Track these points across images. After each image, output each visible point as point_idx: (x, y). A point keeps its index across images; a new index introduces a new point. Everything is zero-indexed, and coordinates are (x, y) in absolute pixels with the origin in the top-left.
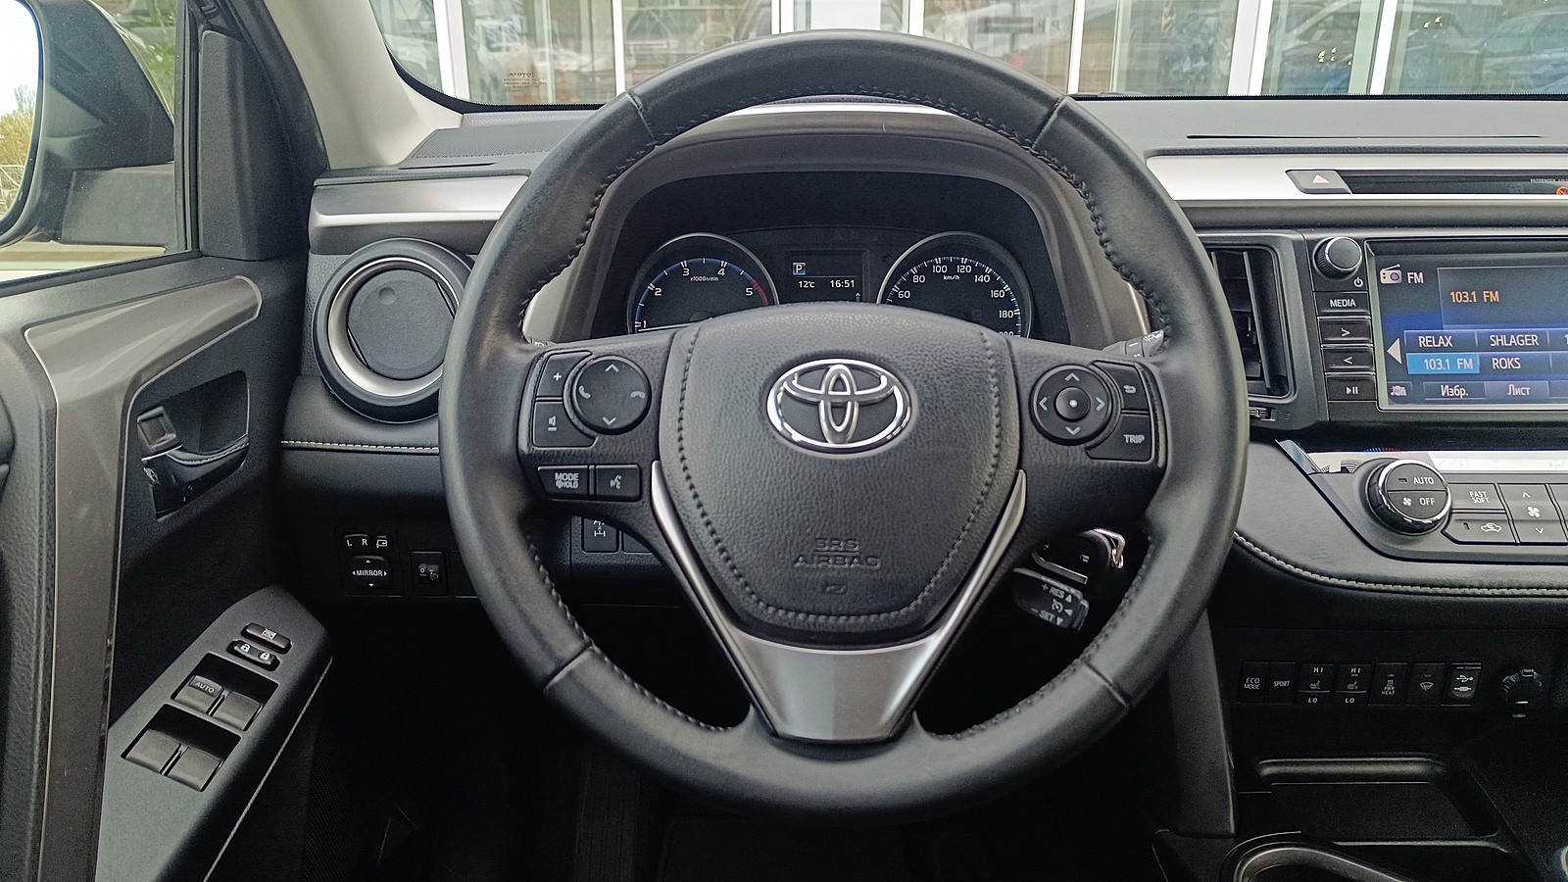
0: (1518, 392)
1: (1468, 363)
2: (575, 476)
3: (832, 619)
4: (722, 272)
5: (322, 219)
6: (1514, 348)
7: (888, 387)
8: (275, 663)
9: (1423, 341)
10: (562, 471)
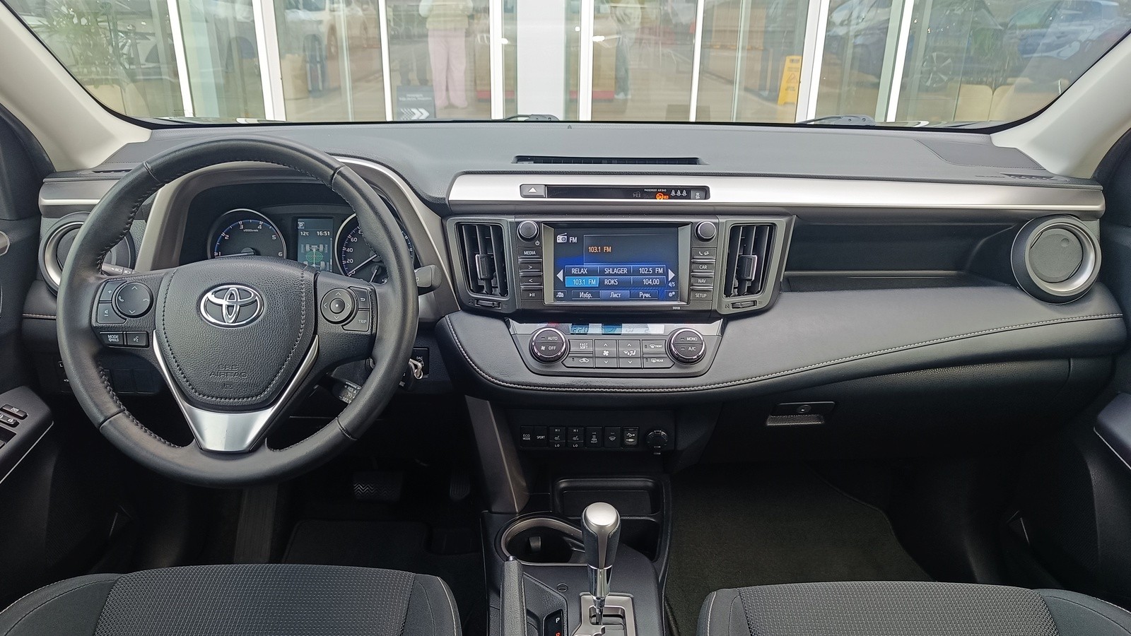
0: (615, 296)
1: (594, 282)
2: (117, 337)
3: (227, 400)
4: (260, 227)
5: (45, 201)
6: (616, 275)
7: (254, 297)
8: (16, 424)
9: (574, 271)
10: (111, 334)
